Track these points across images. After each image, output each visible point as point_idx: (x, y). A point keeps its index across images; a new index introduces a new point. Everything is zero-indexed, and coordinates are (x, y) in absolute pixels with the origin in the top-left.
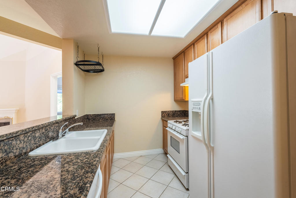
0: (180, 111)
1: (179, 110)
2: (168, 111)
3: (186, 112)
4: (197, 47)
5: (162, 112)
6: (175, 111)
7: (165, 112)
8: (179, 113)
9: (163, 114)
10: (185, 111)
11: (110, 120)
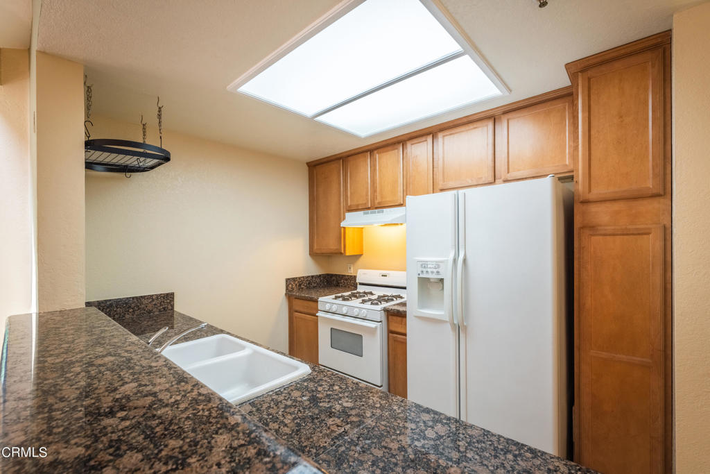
0: (320, 276)
1: (318, 274)
2: (300, 278)
3: (331, 277)
4: (379, 158)
5: (287, 280)
6: (312, 277)
7: (294, 279)
8: (318, 280)
9: (290, 286)
10: (328, 275)
11: (160, 311)
